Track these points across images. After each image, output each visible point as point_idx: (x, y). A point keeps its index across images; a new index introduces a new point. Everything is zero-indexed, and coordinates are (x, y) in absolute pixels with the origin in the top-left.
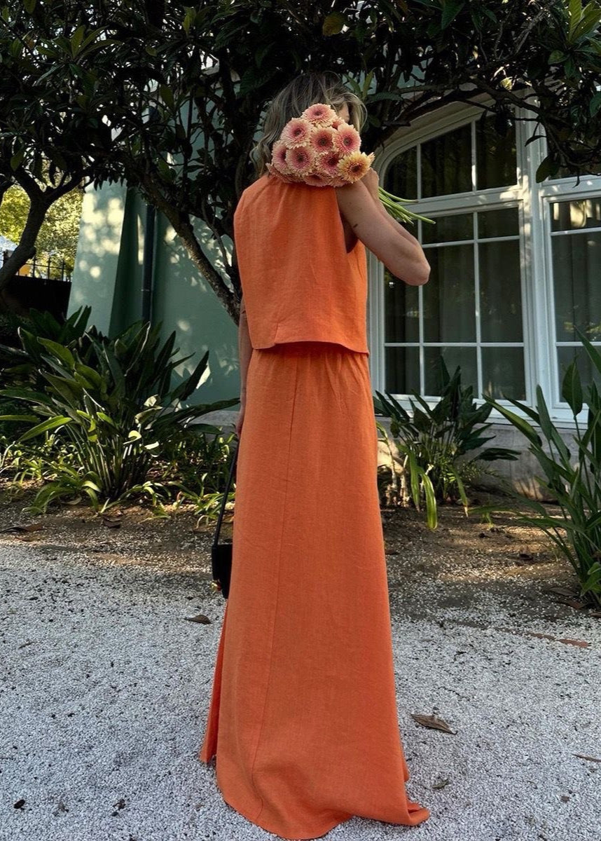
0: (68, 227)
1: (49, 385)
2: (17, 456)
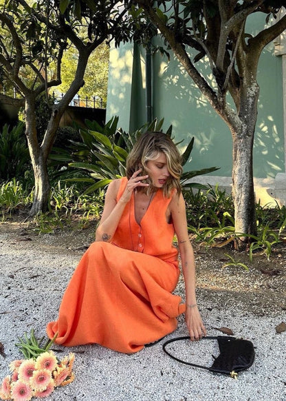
0: (102, 77)
1: (98, 160)
2: (84, 202)
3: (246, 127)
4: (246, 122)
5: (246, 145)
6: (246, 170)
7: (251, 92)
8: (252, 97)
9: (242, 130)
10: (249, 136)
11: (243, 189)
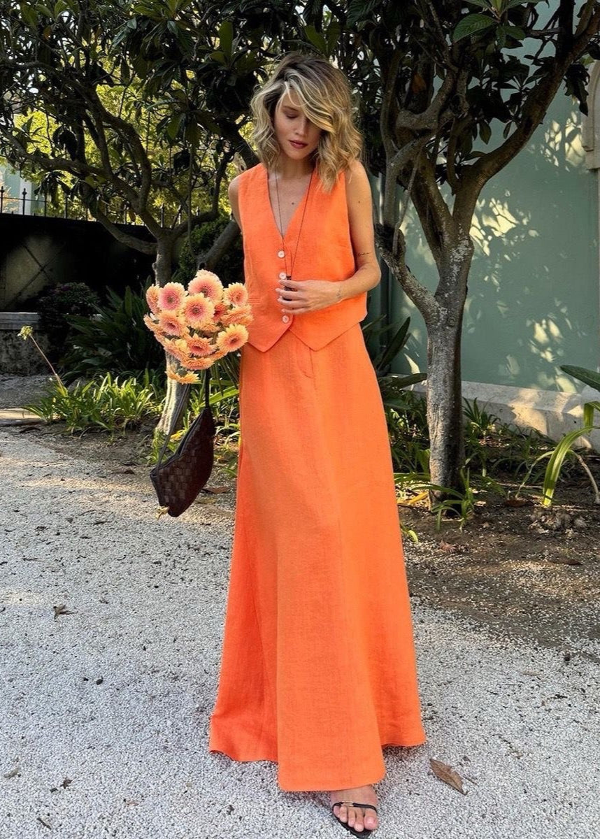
3: (446, 313)
4: (446, 304)
5: (446, 342)
6: (445, 382)
7: (457, 256)
8: (458, 264)
9: (438, 316)
10: (452, 326)
11: (440, 413)
